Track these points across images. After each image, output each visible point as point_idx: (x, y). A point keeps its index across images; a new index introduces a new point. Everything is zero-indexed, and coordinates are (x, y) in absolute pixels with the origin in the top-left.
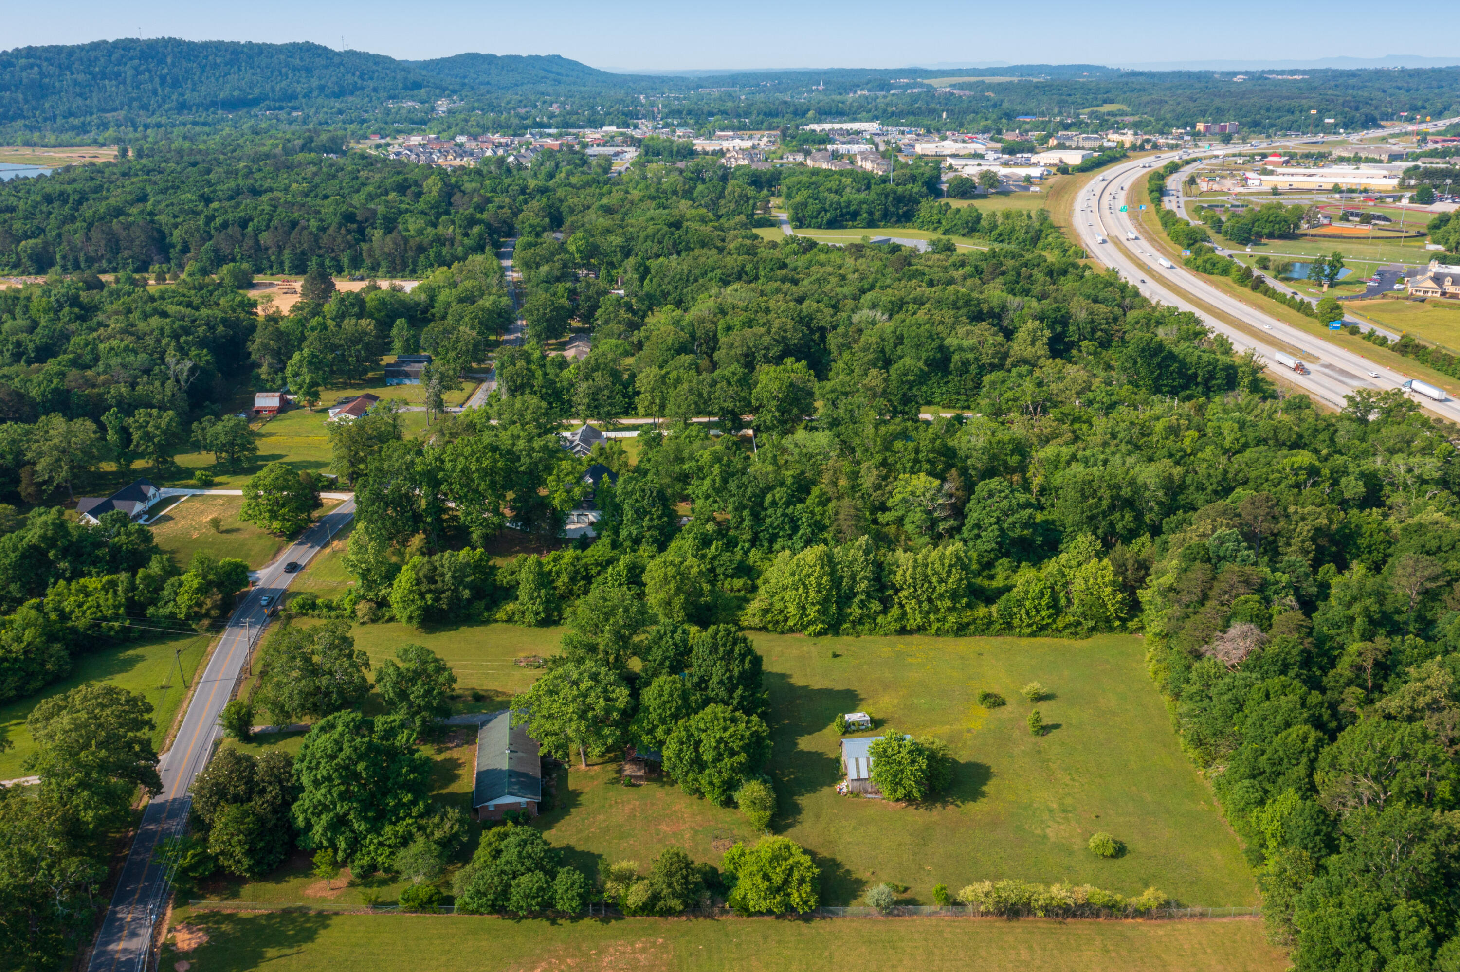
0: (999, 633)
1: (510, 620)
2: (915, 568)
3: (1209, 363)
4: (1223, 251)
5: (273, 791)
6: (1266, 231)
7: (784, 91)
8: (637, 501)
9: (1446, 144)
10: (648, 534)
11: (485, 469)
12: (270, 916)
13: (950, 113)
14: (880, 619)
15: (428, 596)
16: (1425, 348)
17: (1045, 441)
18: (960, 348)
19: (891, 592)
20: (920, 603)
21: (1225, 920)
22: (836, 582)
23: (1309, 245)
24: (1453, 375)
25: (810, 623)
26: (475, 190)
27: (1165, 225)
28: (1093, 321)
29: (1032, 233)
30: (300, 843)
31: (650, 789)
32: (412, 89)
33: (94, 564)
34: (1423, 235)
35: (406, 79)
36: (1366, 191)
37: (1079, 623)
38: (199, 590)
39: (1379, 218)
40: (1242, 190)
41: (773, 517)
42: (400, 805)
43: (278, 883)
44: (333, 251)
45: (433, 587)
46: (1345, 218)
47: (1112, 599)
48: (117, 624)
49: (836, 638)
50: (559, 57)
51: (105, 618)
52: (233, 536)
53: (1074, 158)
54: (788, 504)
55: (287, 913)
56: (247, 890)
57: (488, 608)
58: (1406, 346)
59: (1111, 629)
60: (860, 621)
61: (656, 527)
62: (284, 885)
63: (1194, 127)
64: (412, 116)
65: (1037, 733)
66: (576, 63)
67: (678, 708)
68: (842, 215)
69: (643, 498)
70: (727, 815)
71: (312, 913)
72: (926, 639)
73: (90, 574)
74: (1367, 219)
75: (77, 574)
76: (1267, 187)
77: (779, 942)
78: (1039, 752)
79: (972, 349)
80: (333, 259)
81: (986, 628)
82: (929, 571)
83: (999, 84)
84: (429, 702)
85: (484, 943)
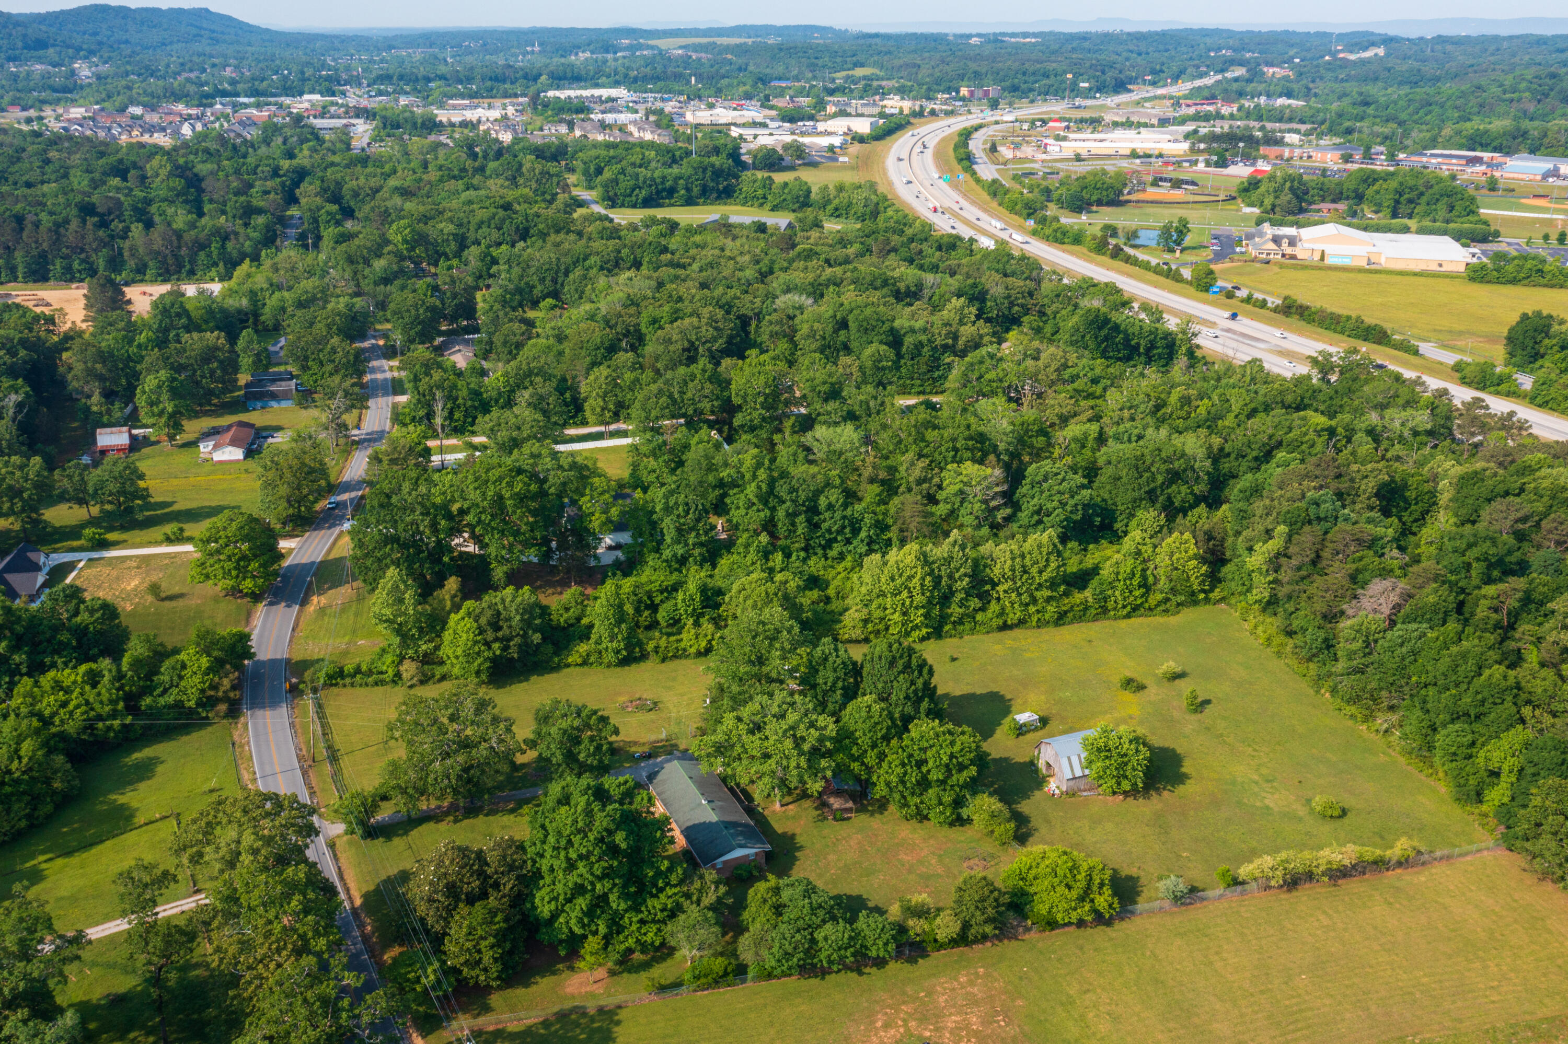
0: (1095, 619)
1: (585, 663)
2: (1013, 559)
3: (1151, 333)
4: (1068, 220)
5: (509, 884)
6: (1094, 198)
7: (496, 52)
8: (679, 516)
9: (1199, 108)
10: (696, 552)
11: (517, 494)
12: (546, 1024)
13: (700, 78)
14: (979, 617)
15: (496, 645)
16: (1308, 308)
17: (1064, 420)
18: (912, 331)
19: (988, 587)
20: (1019, 595)
21: (1469, 858)
22: (937, 581)
23: (1137, 211)
24: (1342, 333)
25: (916, 627)
26: (212, 173)
27: (994, 194)
28: (1009, 297)
29: (871, 207)
30: (543, 936)
31: (860, 820)
32: (35, 49)
33: (57, 652)
34: (1234, 198)
35: (25, 36)
36: (1160, 156)
37: (1167, 600)
38: (209, 670)
39: (1187, 183)
40: (1044, 156)
41: (830, 522)
42: (659, 874)
43: (527, 985)
44: (82, 250)
45: (500, 634)
46: (1155, 184)
47: (1196, 571)
48: (117, 723)
49: (941, 642)
50: (207, 10)
51: (100, 718)
52: (180, 603)
53: (863, 126)
54: (845, 506)
55: (562, 1016)
56: (495, 999)
57: (556, 653)
58: (1289, 307)
59: (1196, 603)
60: (960, 622)
61: (702, 544)
62: (533, 989)
63: (958, 92)
64: (51, 81)
65: (1195, 711)
66: (230, 18)
67: (888, 728)
68: (658, 192)
69: (687, 513)
70: (959, 834)
71: (592, 1012)
72: (1029, 633)
73: (54, 665)
74: (1177, 184)
75: (37, 669)
76: (1069, 154)
77: (1096, 950)
78: (1208, 729)
79: (925, 330)
80: (83, 261)
81: (1082, 614)
82: (1028, 562)
83: (737, 46)
84: (601, 761)
85: (803, 1008)
